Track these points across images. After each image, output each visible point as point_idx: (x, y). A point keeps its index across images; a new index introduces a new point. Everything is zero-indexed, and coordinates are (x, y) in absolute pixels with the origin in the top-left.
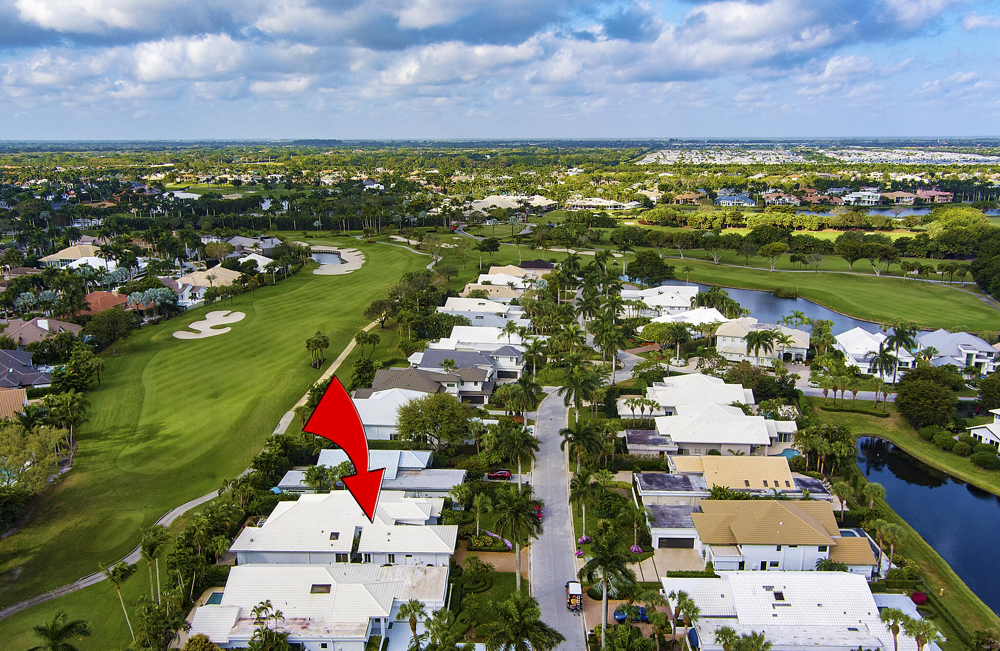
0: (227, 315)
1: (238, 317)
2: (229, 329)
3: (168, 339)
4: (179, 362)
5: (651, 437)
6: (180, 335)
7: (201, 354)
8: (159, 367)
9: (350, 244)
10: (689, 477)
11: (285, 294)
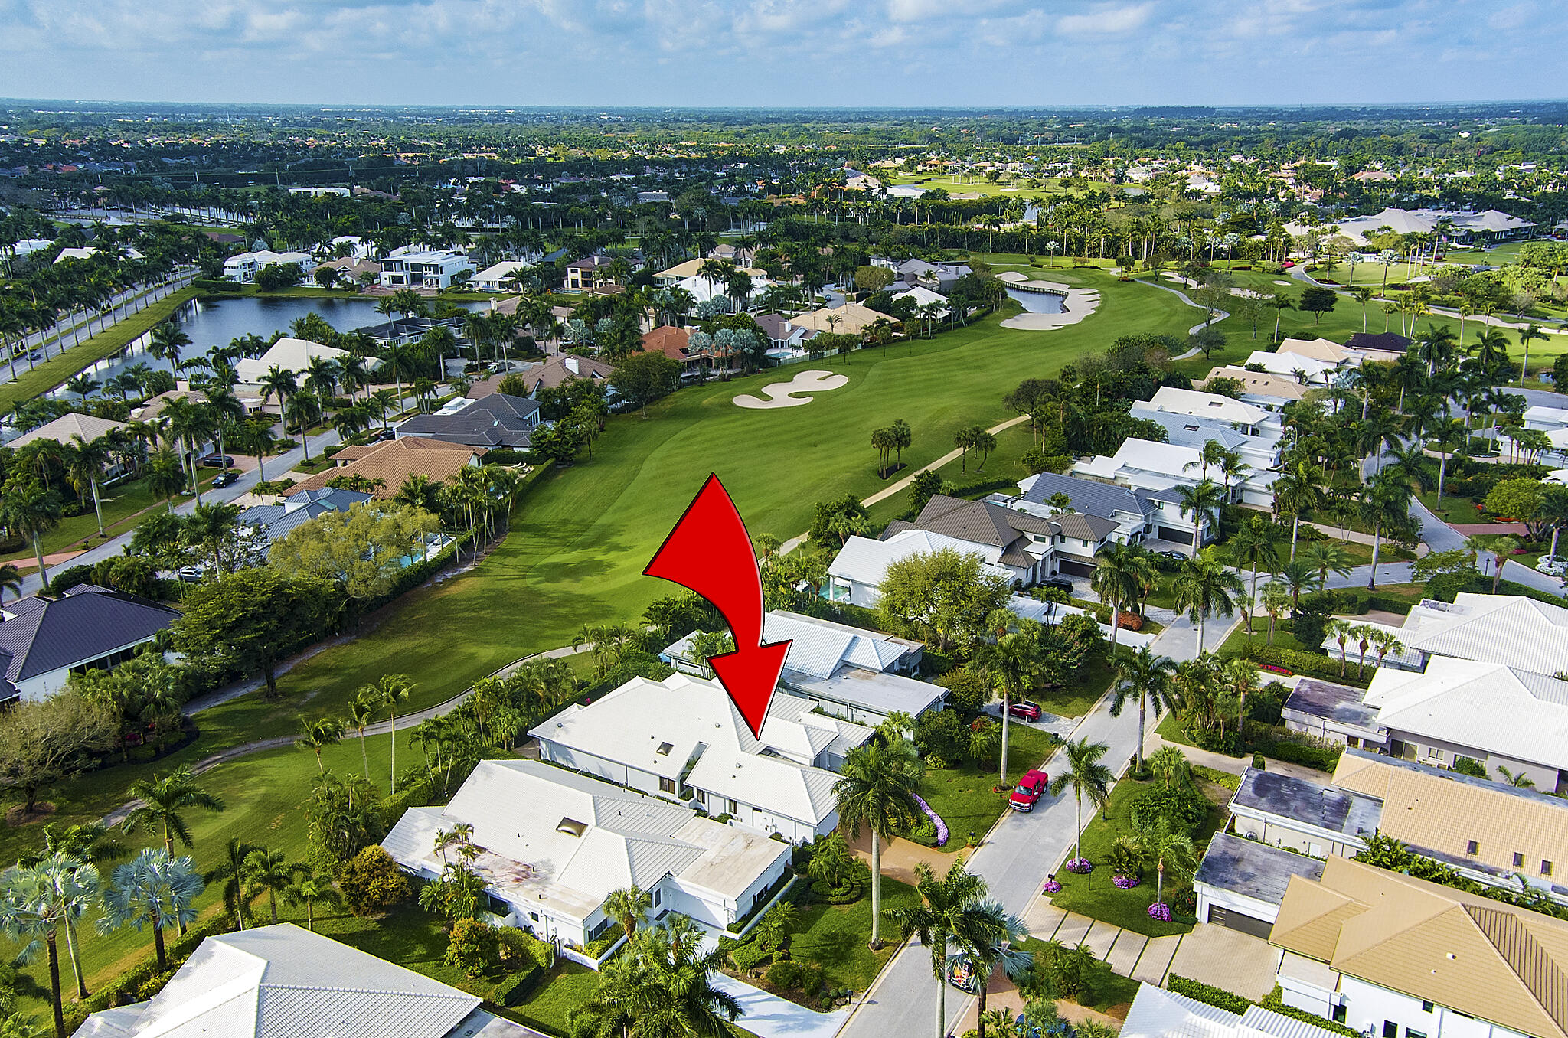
0: (824, 379)
1: (840, 381)
2: (811, 399)
3: (722, 405)
4: (711, 440)
5: (1341, 705)
6: (744, 401)
7: (747, 432)
8: (683, 443)
9: (1093, 281)
10: (1355, 800)
11: (932, 355)
